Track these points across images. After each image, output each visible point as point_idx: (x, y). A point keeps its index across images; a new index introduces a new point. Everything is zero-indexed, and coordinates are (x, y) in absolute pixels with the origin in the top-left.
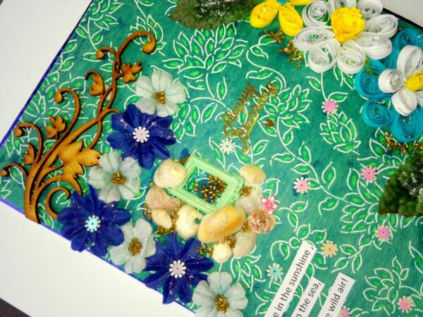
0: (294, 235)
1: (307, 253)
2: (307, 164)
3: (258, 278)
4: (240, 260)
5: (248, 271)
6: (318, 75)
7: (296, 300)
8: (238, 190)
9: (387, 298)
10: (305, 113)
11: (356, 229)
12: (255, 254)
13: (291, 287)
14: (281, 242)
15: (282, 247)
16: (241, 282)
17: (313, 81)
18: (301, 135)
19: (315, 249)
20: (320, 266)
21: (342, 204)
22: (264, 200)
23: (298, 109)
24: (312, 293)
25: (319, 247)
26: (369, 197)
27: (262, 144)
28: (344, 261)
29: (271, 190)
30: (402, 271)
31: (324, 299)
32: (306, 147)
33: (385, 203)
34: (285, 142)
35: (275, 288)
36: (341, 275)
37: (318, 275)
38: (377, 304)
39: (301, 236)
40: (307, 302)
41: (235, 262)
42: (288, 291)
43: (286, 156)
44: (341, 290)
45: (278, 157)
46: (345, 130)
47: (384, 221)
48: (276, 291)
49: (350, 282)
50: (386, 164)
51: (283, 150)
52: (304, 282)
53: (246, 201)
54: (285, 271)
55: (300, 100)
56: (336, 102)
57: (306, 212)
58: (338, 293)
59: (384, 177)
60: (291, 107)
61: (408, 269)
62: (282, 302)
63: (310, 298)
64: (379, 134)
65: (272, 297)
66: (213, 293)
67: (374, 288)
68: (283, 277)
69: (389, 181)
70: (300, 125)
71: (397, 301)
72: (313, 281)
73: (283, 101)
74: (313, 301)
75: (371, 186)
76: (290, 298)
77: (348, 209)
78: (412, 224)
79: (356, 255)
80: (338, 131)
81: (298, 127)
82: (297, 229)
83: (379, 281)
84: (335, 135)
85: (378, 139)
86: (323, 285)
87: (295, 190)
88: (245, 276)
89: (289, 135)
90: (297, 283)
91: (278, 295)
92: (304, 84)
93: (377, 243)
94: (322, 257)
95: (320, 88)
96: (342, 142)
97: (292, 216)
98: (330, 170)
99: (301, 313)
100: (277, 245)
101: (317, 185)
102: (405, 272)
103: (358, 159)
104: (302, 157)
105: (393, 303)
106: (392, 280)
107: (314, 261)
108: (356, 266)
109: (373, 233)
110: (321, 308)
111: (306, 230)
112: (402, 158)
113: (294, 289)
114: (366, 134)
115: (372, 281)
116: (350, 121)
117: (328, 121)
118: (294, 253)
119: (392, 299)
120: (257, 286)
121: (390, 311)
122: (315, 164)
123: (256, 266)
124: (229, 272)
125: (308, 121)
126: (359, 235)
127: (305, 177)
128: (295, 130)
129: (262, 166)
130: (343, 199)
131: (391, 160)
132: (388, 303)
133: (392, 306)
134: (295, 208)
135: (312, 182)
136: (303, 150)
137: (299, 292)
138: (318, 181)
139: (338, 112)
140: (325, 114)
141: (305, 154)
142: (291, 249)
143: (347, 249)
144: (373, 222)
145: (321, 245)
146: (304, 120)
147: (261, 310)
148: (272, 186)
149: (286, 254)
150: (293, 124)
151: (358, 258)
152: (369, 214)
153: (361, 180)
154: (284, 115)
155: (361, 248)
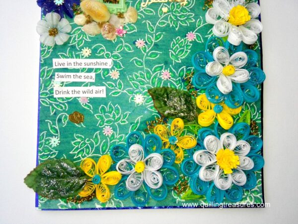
0: (112, 53)
1: (106, 64)
2: (153, 41)
3: (78, 45)
4: (82, 31)
5: (78, 38)
6: (205, 22)
7: (77, 71)
8: (119, 11)
9: (106, 120)
10: (181, 26)
11: (133, 83)
12: (90, 38)
13: (83, 64)
14: (104, 48)
15: (102, 49)
16: (70, 38)
17: (200, 21)
18: (167, 29)
19: (111, 67)
20: (103, 74)
21: (142, 69)
22: (121, 28)
23: (181, 21)
24: (86, 77)
25: (113, 68)
26: (154, 81)
27: (151, 12)
28: (113, 86)
29: (129, 29)
30: (125, 120)
31: (86, 85)
32: (162, 36)
33: (155, 91)
34: (159, 23)
35: (78, 56)
36: (104, 88)
37: (98, 76)
38: (100, 116)
39: (113, 56)
40: (80, 77)
41: (79, 29)
42: (80, 64)
43: (152, 27)
44: (97, 92)
45: (149, 24)
46: (183, 51)
47: (146, 96)
48: (76, 58)
49: (103, 95)
50: (176, 82)
51: (154, 24)
52: (90, 70)
53: (115, 18)
54: (89, 57)
55: (186, 19)
56: (195, 38)
57: (127, 53)
58: (94, 92)
59: (169, 84)
60: (180, 17)
61: (127, 122)
62: (73, 64)
63: (83, 77)
64: (190, 70)
65: (72, 57)
66: (57, 25)
67: (107, 109)
68: (86, 58)
69: (168, 87)
70: (173, 26)
71: (107, 126)
72: (93, 74)
73: (181, 11)
74: (82, 80)
75: (160, 79)
76: (77, 67)
77: (141, 74)
78: (152, 112)
79: (119, 90)
80: (180, 47)
81: (171, 26)
82: (116, 53)
83: (112, 110)
84: (177, 47)
85: (187, 70)
86: (94, 81)
87: (136, 41)
88: (75, 38)
89: (164, 23)
90: (87, 67)
91: (75, 60)
92: (196, 17)
93: (132, 99)
94: (108, 73)
95: (198, 26)
96: (175, 52)
97: (122, 47)
98: (157, 54)
99: (72, 77)
100: (102, 47)
101: (145, 51)
102: (124, 122)
103: (171, 66)
104: (156, 36)
105: (105, 124)
106: (117, 117)
107: (104, 69)
108: (113, 94)
109: (136, 93)
110: (81, 86)
111: (118, 58)
112: (184, 88)
113: (83, 66)
114: (187, 63)
115: (111, 107)
116: (189, 51)
117: (183, 40)
118: (102, 57)
119: (107, 122)
120: (73, 47)
121: (100, 125)
122: (156, 45)
123: (84, 41)
124: (73, 29)
125: (177, 29)
126: (131, 87)
127: (146, 43)
128: (168, 25)
129: (139, 18)
130: (145, 68)
131: (180, 83)
132: (103, 121)
133: (103, 124)
134: (126, 46)
135: (145, 48)
136: (160, 35)
137: (83, 70)
138: (147, 51)
139: (190, 42)
140: (186, 36)
141: (158, 37)
142: (103, 55)
143: (120, 84)
144: (142, 90)
145: (114, 69)
146: (177, 27)
147: (62, 55)
148: (132, 29)
149: (99, 53)
150: (171, 22)
151: (118, 93)
152: (145, 86)
153: (160, 73)
154: (173, 15)
155: (125, 91)
